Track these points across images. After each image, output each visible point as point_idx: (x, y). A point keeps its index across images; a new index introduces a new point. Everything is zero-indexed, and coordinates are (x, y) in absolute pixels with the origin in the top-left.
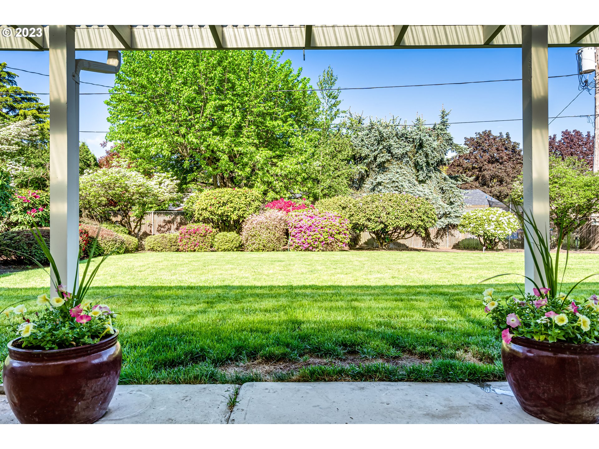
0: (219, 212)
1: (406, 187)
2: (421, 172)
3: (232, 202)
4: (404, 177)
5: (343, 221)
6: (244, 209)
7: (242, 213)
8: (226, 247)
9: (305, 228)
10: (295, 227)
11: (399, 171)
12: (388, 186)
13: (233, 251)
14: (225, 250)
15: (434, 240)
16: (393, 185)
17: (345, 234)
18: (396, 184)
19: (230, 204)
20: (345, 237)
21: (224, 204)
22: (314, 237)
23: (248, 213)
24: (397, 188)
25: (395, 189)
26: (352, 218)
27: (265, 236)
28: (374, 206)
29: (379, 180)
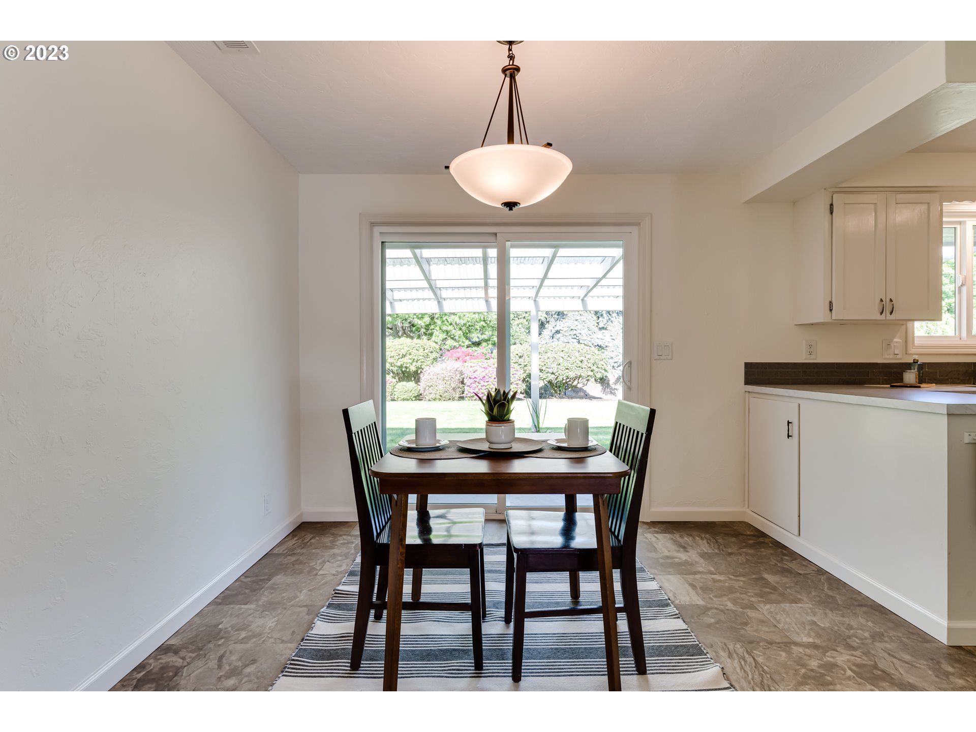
0: (399, 364)
1: (584, 335)
2: (601, 319)
3: (410, 354)
4: (584, 324)
5: (515, 372)
6: (422, 360)
7: (420, 364)
8: (405, 397)
9: (479, 378)
10: (470, 378)
11: (578, 318)
12: (566, 334)
13: (412, 400)
14: (404, 400)
15: (613, 386)
16: (572, 333)
17: (517, 384)
18: (575, 332)
19: (408, 357)
20: (517, 387)
21: (404, 356)
22: (487, 387)
23: (425, 364)
24: (575, 337)
25: (573, 337)
26: (526, 368)
27: (441, 387)
28: (546, 357)
29: (557, 328)
